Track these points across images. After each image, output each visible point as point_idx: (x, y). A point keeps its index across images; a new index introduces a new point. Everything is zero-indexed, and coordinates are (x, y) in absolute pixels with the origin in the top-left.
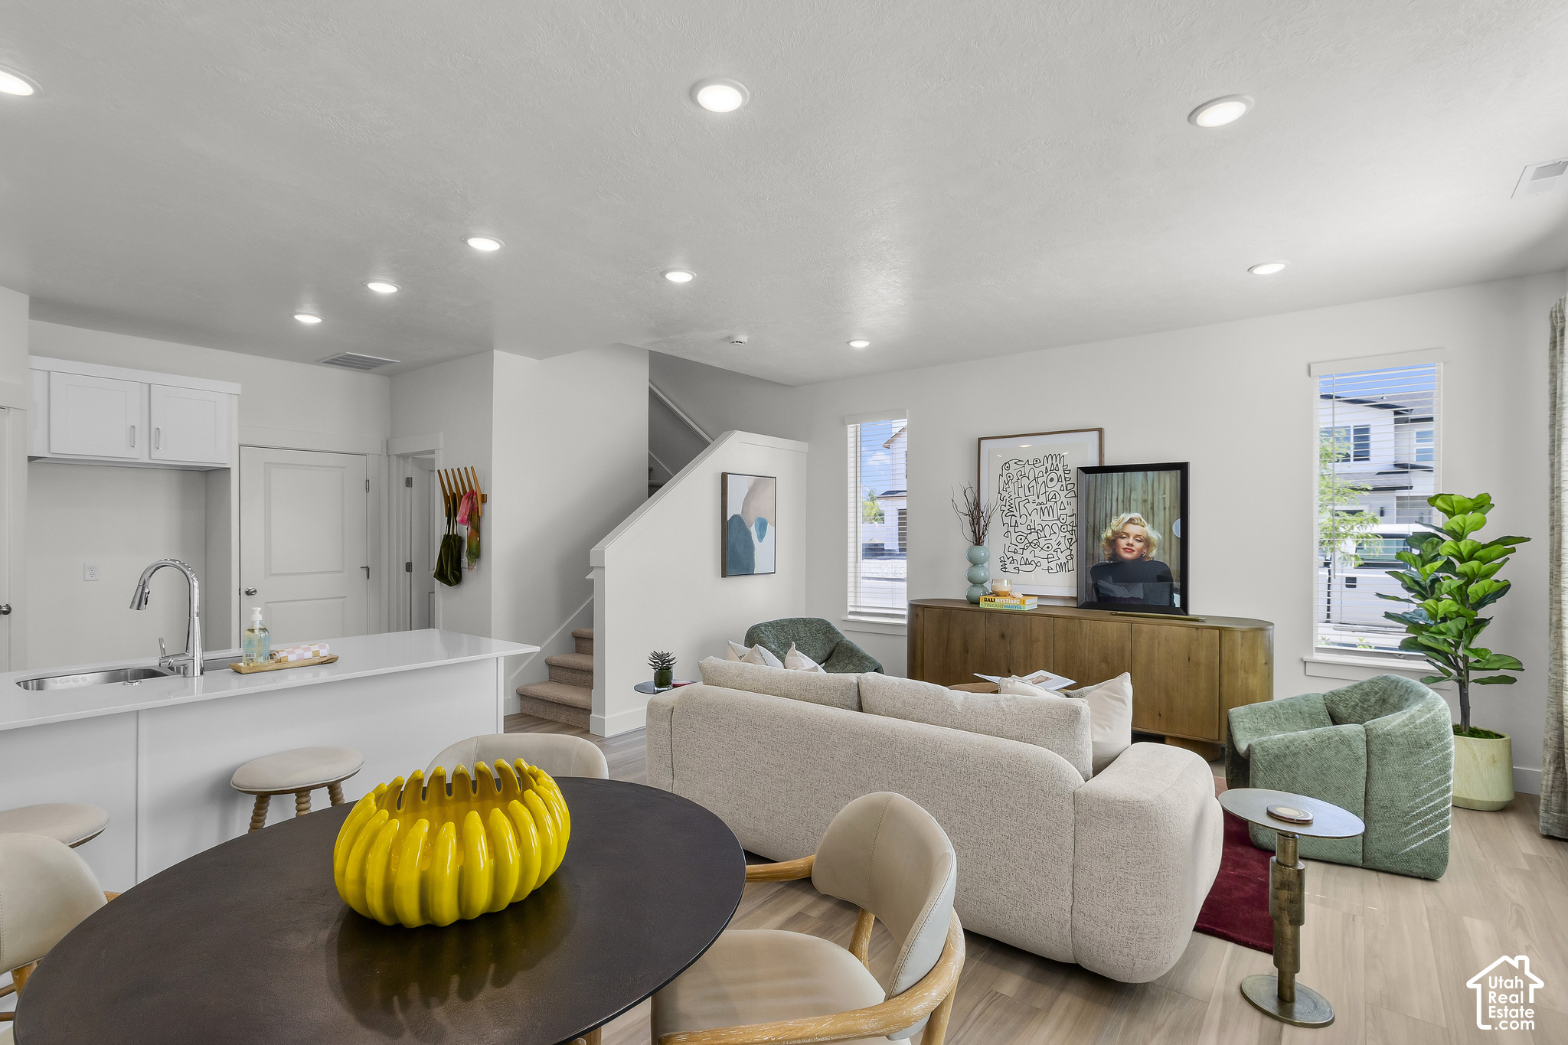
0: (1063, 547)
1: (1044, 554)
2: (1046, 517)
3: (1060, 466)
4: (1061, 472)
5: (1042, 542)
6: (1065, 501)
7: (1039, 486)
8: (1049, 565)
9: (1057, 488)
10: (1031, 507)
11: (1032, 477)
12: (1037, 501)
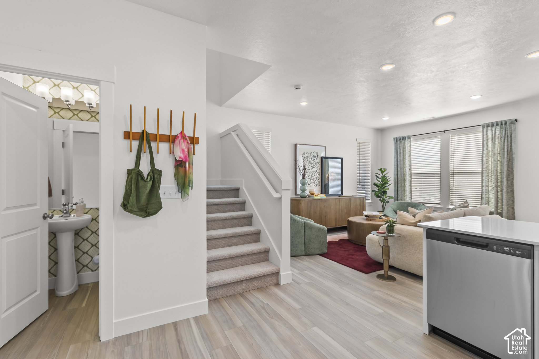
0: (317, 179)
1: (313, 181)
2: (313, 170)
3: (317, 155)
4: (317, 157)
5: (313, 178)
6: (318, 166)
7: (312, 161)
8: (314, 184)
9: (316, 162)
10: (310, 167)
11: (310, 158)
12: (311, 165)
